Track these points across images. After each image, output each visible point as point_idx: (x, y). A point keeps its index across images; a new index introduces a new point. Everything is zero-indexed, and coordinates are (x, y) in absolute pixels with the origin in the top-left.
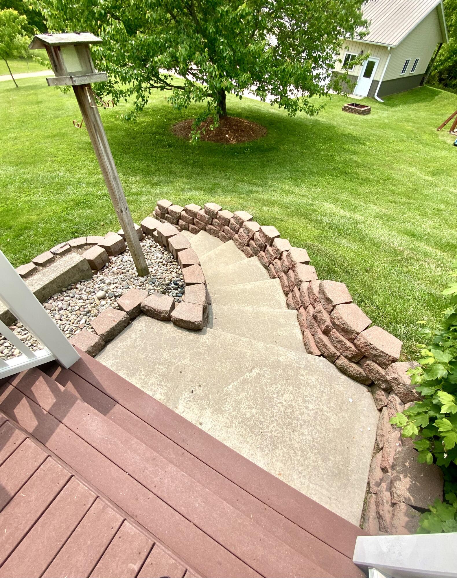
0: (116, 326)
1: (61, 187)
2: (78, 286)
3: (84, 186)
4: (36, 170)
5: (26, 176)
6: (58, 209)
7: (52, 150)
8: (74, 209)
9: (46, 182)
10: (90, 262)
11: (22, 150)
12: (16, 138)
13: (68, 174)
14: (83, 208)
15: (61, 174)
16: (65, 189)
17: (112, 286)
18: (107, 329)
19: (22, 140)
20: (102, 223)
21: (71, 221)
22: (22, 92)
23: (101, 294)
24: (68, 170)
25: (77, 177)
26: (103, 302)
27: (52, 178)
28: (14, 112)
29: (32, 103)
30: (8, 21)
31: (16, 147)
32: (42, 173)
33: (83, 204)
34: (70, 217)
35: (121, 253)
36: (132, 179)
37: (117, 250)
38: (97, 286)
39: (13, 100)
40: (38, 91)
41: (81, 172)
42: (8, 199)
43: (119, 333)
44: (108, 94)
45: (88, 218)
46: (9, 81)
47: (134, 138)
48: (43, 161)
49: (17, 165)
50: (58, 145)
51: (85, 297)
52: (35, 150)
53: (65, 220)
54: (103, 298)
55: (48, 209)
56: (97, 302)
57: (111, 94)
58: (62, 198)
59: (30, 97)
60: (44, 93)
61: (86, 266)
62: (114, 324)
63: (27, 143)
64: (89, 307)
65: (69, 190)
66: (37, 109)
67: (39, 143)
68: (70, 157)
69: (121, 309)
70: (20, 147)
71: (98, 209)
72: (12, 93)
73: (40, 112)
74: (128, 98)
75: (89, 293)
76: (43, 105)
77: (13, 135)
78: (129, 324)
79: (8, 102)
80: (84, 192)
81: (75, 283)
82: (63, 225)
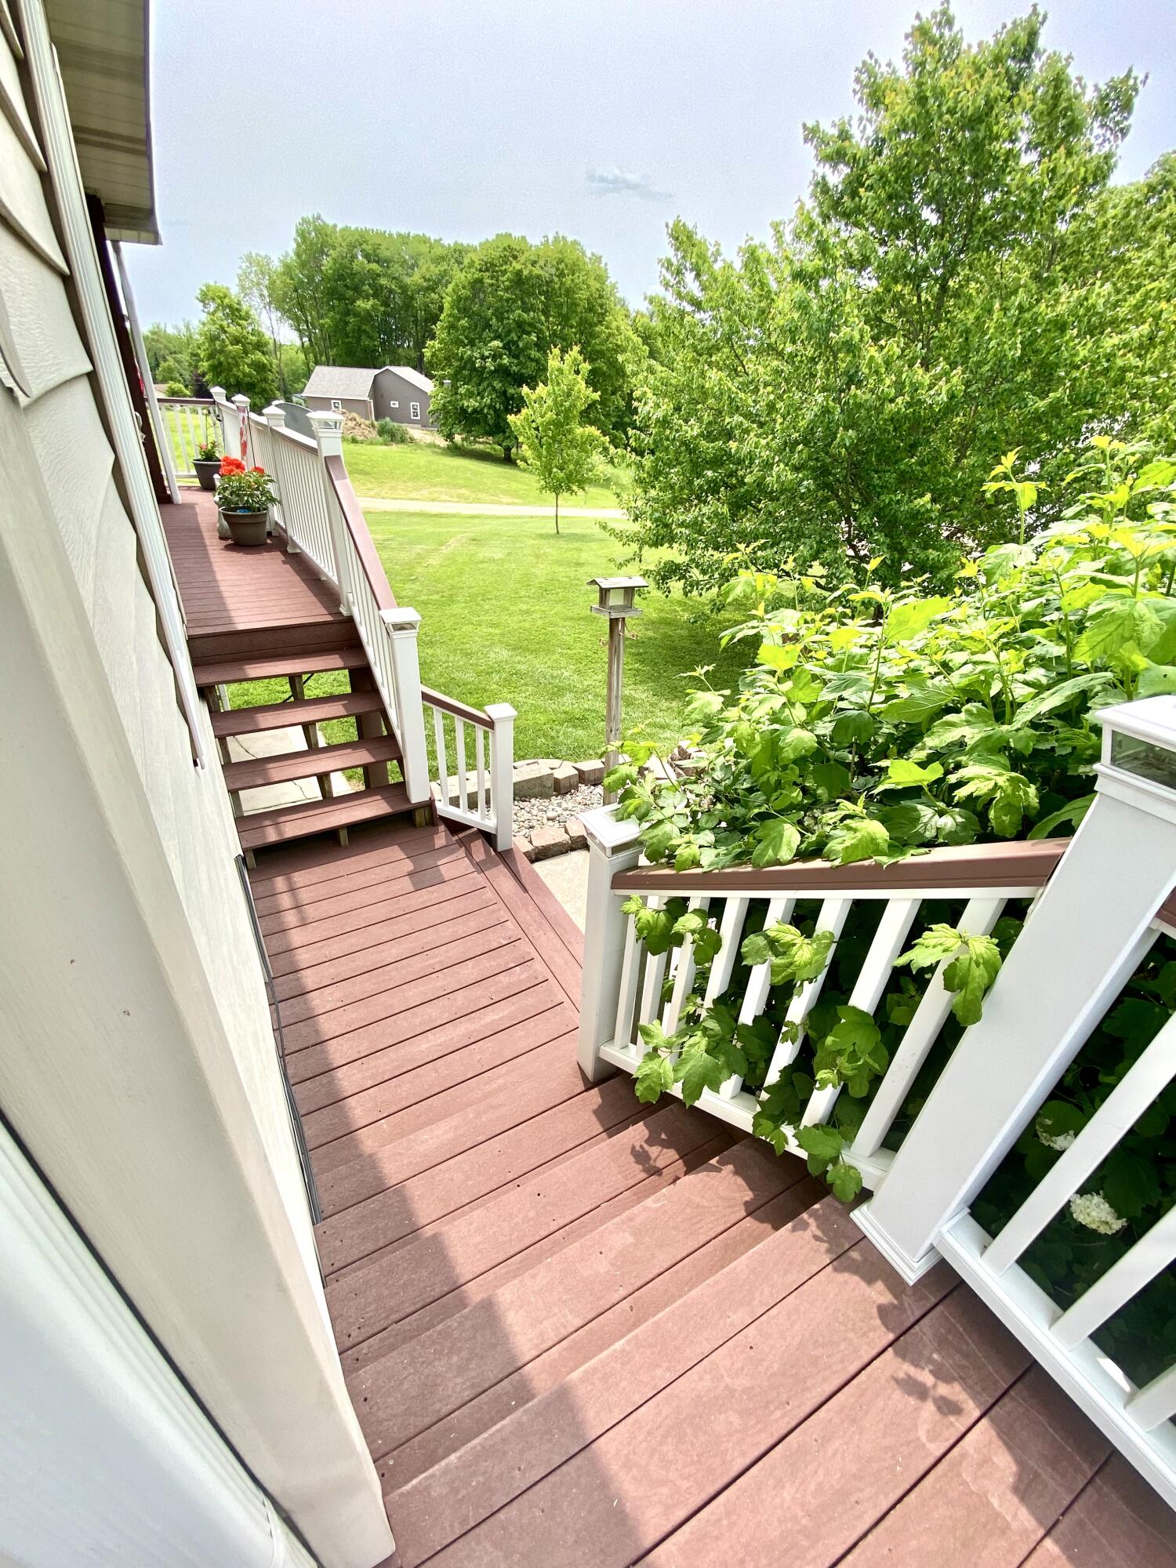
0: (553, 845)
1: (559, 692)
2: (533, 800)
3: (590, 697)
4: (536, 662)
5: (519, 667)
6: (542, 719)
7: (568, 638)
8: (562, 725)
9: (542, 680)
10: (557, 781)
11: (529, 630)
12: (527, 612)
13: (575, 677)
14: (575, 726)
15: (566, 674)
16: (563, 695)
17: (565, 813)
18: (544, 844)
19: (534, 616)
20: (591, 752)
21: (552, 738)
22: (562, 544)
23: (551, 814)
24: (579, 672)
25: (586, 683)
26: (551, 823)
27: (552, 677)
28: (538, 572)
29: (569, 563)
30: (584, 443)
31: (522, 624)
32: (542, 668)
33: (578, 721)
34: (553, 734)
35: (595, 785)
36: (664, 704)
37: (592, 778)
38: (551, 807)
39: (545, 553)
40: (584, 546)
41: (595, 677)
42: (486, 691)
43: (553, 856)
44: (679, 579)
45: (576, 740)
46: (549, 517)
47: (698, 643)
48: (548, 652)
49: (514, 650)
50: (580, 633)
51: (535, 812)
52: (546, 634)
53: (545, 736)
54: (553, 820)
55: (530, 716)
56: (545, 821)
57: (683, 581)
58: (553, 706)
59: (569, 554)
60: (592, 550)
61: (550, 783)
62: (553, 842)
63: (540, 622)
64: (534, 823)
65: (568, 698)
66: (572, 574)
67: (556, 625)
68: (589, 653)
69: (566, 832)
70: (527, 625)
71: (594, 733)
72: (546, 542)
73: (575, 579)
74: (703, 592)
75: (542, 810)
76: (582, 570)
77: (525, 607)
78: (566, 852)
79: (537, 556)
80: (586, 706)
81: (531, 797)
82: (540, 741)
